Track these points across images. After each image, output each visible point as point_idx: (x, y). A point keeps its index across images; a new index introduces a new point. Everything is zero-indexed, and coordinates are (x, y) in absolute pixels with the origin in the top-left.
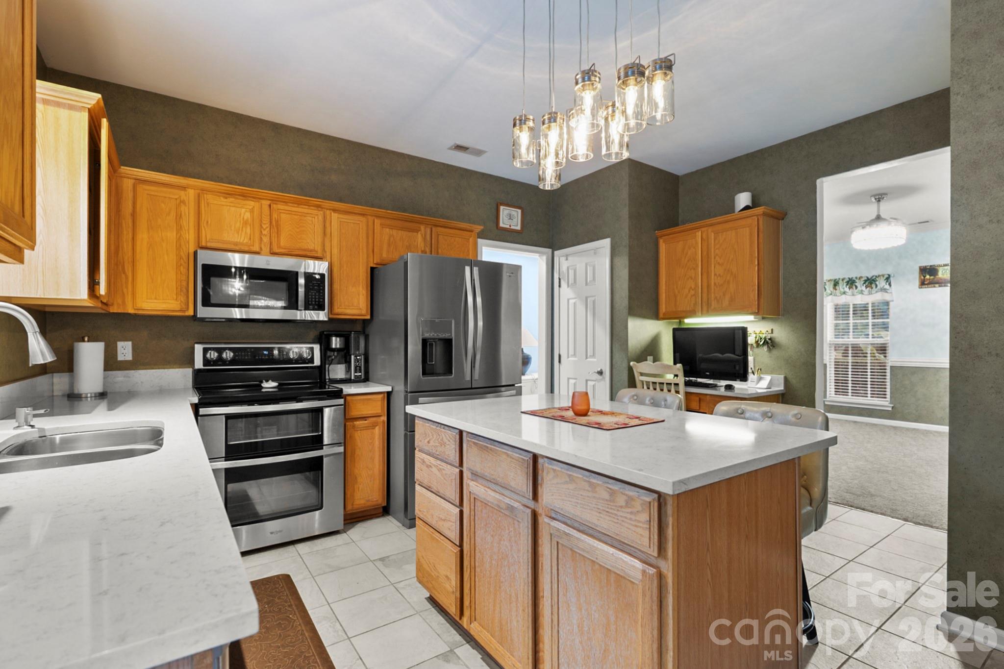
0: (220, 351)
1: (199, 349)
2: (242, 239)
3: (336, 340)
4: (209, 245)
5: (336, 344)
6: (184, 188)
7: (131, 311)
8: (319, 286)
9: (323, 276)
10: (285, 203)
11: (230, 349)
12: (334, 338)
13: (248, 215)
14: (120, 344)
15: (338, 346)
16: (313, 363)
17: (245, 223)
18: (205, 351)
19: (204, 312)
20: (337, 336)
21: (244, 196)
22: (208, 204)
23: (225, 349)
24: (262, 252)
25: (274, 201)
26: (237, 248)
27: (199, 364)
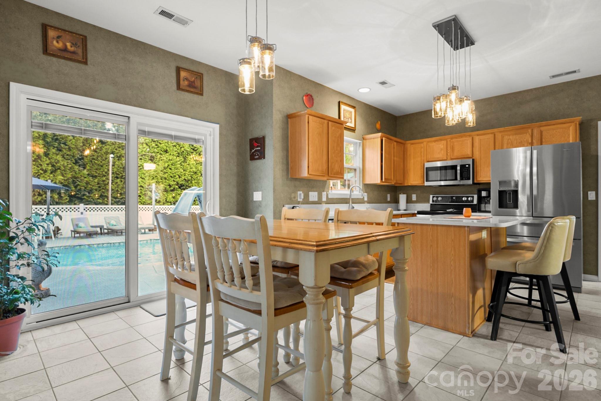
0: (437, 197)
1: (431, 196)
2: (440, 156)
3: (484, 193)
4: (430, 160)
5: (484, 194)
6: (422, 143)
7: (410, 185)
8: (467, 169)
9: (469, 165)
10: (456, 138)
11: (441, 197)
12: (483, 192)
13: (442, 146)
14: (413, 195)
15: (485, 195)
16: (473, 203)
17: (442, 149)
18: (433, 197)
19: (427, 184)
20: (484, 190)
21: (441, 140)
22: (429, 146)
23: (439, 197)
24: (448, 159)
25: (452, 139)
26: (438, 159)
27: (431, 202)
